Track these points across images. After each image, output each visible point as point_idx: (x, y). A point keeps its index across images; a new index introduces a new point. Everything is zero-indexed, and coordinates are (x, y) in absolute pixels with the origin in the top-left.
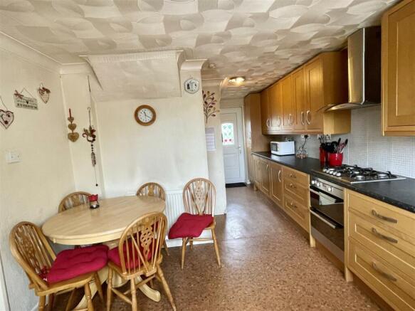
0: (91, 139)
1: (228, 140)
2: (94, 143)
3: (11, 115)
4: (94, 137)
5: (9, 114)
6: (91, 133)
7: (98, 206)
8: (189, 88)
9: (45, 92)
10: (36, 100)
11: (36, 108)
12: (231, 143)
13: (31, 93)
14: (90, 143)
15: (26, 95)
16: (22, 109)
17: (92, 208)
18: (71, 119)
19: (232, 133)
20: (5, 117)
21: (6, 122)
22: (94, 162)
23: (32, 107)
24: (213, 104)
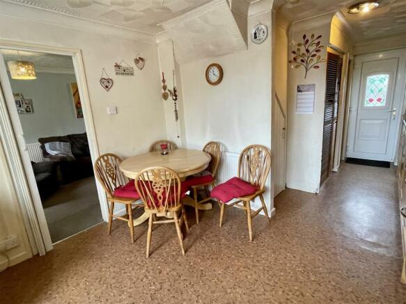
0: (174, 98)
1: (375, 99)
2: (177, 102)
3: (110, 81)
4: (176, 96)
5: (109, 80)
6: (175, 94)
7: (167, 153)
8: (256, 37)
9: (141, 61)
10: (132, 68)
11: (132, 74)
12: (379, 104)
13: (129, 63)
14: (174, 102)
15: (124, 65)
16: (121, 77)
17: (163, 154)
18: (164, 81)
19: (385, 90)
20: (106, 84)
21: (107, 87)
22: (177, 118)
23: (128, 74)
24: (317, 51)
